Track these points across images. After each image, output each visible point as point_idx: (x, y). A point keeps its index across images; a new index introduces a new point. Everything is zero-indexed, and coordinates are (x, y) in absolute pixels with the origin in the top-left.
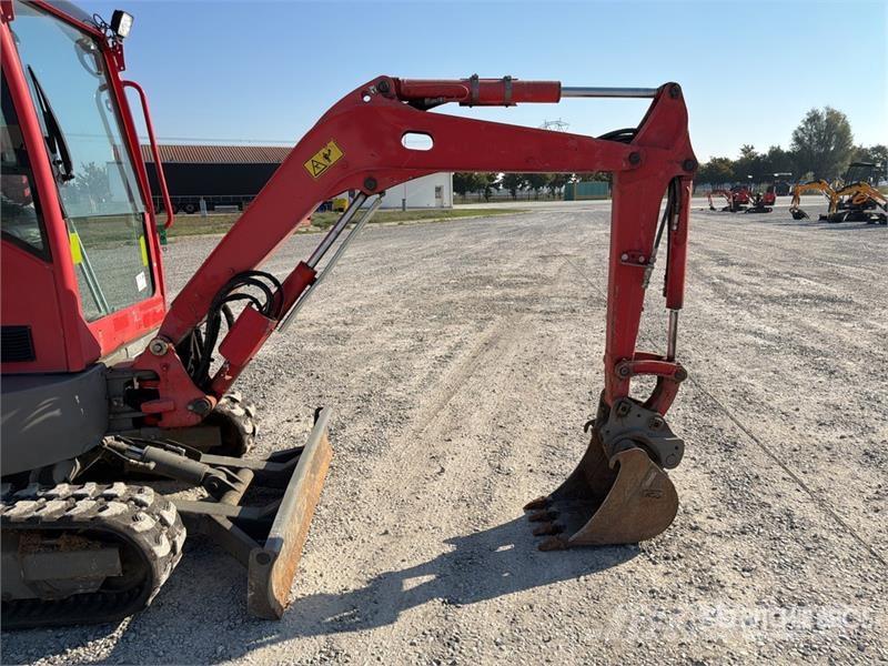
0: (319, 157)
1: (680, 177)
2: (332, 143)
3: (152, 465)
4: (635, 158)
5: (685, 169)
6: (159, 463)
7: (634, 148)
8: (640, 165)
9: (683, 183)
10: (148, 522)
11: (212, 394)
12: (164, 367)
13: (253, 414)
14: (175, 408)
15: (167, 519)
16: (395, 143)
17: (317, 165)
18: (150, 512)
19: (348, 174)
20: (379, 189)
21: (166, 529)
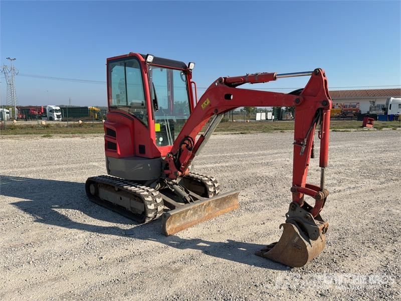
0: (204, 103)
2: (207, 99)
3: (173, 190)
4: (297, 101)
5: (323, 105)
6: (175, 190)
7: (298, 97)
8: (300, 103)
9: (324, 111)
10: (150, 199)
11: (180, 171)
12: (170, 161)
13: (216, 186)
14: (171, 173)
15: (157, 201)
16: (223, 98)
17: (204, 105)
18: (153, 197)
19: (210, 108)
20: (218, 112)
21: (156, 203)
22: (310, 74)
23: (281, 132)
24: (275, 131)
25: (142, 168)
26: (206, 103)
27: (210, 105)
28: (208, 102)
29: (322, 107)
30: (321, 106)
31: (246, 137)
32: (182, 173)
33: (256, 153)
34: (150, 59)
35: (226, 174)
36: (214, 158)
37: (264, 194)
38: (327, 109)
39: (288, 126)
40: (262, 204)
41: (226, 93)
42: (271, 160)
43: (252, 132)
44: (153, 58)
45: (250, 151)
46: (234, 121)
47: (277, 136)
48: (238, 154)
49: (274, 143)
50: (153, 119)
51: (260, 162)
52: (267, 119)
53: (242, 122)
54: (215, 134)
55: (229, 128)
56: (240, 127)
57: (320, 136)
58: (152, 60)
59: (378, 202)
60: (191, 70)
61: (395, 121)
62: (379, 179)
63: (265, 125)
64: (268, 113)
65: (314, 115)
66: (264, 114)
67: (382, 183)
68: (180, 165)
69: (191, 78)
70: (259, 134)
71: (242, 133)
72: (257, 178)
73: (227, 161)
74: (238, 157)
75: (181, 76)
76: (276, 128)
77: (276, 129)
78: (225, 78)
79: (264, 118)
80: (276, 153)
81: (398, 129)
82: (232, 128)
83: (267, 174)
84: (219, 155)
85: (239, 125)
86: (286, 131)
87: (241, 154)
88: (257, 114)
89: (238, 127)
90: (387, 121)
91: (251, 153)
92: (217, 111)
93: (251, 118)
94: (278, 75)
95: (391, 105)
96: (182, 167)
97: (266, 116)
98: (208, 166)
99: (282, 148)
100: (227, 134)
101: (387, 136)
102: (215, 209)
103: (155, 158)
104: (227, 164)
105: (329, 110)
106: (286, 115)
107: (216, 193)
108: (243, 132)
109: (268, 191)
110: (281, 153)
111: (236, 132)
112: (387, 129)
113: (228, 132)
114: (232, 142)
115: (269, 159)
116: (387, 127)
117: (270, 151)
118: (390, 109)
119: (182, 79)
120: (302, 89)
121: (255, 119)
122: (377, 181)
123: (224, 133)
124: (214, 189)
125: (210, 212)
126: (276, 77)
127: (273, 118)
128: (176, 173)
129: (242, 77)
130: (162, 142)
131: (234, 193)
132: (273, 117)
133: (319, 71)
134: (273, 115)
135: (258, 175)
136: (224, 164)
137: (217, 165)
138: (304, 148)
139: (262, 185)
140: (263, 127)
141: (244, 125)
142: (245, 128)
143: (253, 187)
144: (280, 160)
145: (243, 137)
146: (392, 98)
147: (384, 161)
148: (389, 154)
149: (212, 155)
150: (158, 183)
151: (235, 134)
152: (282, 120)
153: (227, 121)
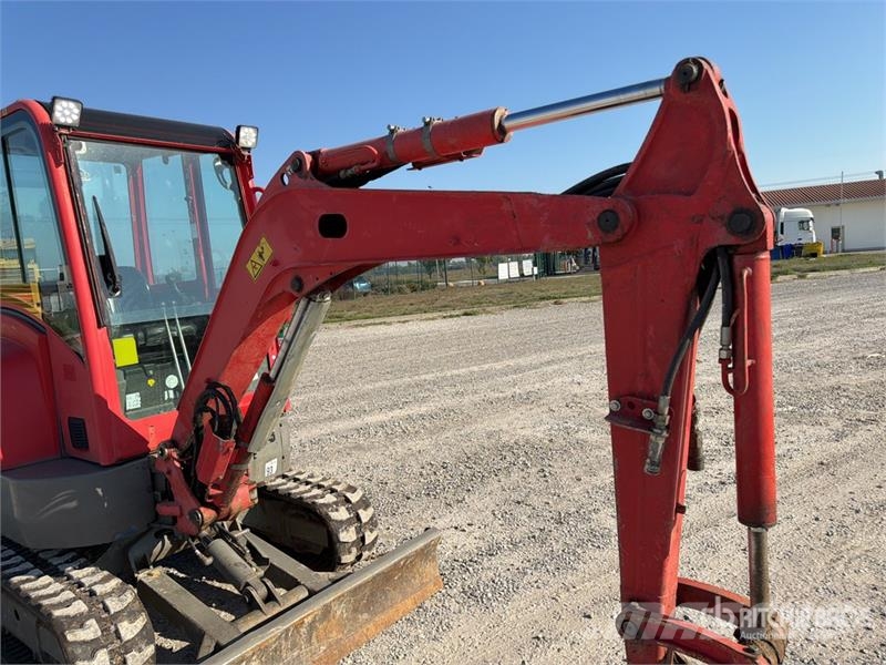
0: (255, 257)
1: (726, 248)
2: (261, 242)
3: (209, 561)
4: (607, 221)
5: (732, 232)
6: (215, 559)
7: (607, 203)
8: (619, 232)
9: (737, 259)
10: (91, 631)
11: (208, 506)
12: (169, 472)
13: (364, 520)
14: (182, 514)
15: (122, 632)
16: (313, 231)
17: (255, 266)
18: (109, 621)
19: (278, 271)
20: (307, 289)
21: (117, 644)
22: (656, 90)
23: (556, 303)
24: (543, 303)
25: (74, 504)
26: (261, 256)
27: (275, 263)
28: (268, 253)
29: (730, 240)
30: (722, 237)
31: (475, 323)
32: (217, 510)
33: (498, 366)
34: (67, 113)
35: (416, 444)
36: (392, 391)
37: (522, 514)
38: (756, 252)
39: (570, 288)
40: (516, 559)
41: (325, 213)
42: (537, 386)
43: (489, 309)
44: (77, 111)
45: (485, 362)
46: (451, 284)
47: (546, 315)
48: (455, 372)
49: (542, 334)
50: (99, 327)
51: (509, 393)
52: (522, 275)
53: (468, 287)
54: (404, 322)
55: (437, 304)
56: (461, 300)
57: (730, 376)
58: (76, 118)
59: (857, 512)
60: (249, 149)
61: (796, 259)
62: (827, 425)
63: (519, 289)
64: (524, 262)
65: (691, 280)
66: (514, 265)
67: (839, 436)
68: (204, 488)
69: (251, 176)
70: (506, 314)
71: (466, 314)
72: (502, 450)
73: (424, 400)
74: (453, 381)
75: (218, 171)
76: (544, 294)
77: (542, 299)
78: (315, 155)
79: (515, 273)
80: (548, 363)
81: (810, 275)
82: (443, 304)
83: (528, 432)
84: (407, 380)
85: (460, 295)
86: (565, 301)
87: (462, 371)
88: (500, 265)
89: (457, 301)
90: (779, 259)
91: (487, 366)
92: (299, 283)
93: (488, 274)
94: (510, 117)
95: (782, 224)
96: (212, 492)
97: (521, 269)
98: (369, 419)
99: (561, 347)
100: (433, 319)
101: (792, 295)
102: (355, 619)
103: (121, 462)
104: (423, 409)
105: (766, 256)
106: (562, 263)
107: (367, 542)
108: (468, 311)
109: (535, 500)
110: (561, 361)
111: (453, 313)
112: (787, 277)
113: (435, 315)
114: (441, 340)
115: (531, 384)
116: (786, 273)
117: (533, 359)
118: (782, 233)
119: (224, 184)
120: (624, 168)
121: (497, 277)
122: (824, 431)
123: (425, 316)
124: (358, 530)
125: (334, 635)
126: (507, 125)
127: (536, 272)
128: (193, 514)
129: (372, 143)
130: (175, 390)
131: (421, 545)
132: (536, 269)
133: (700, 67)
134: (535, 264)
135: (505, 438)
136: (415, 410)
137: (397, 413)
138: (659, 442)
139: (516, 476)
140: (515, 296)
141: (470, 294)
142: (474, 301)
143: (489, 488)
144: (558, 381)
145: (469, 322)
146: (784, 210)
147: (813, 362)
148: (818, 342)
149: (386, 384)
150: (159, 536)
151: (451, 316)
152: (556, 275)
153: (434, 287)
